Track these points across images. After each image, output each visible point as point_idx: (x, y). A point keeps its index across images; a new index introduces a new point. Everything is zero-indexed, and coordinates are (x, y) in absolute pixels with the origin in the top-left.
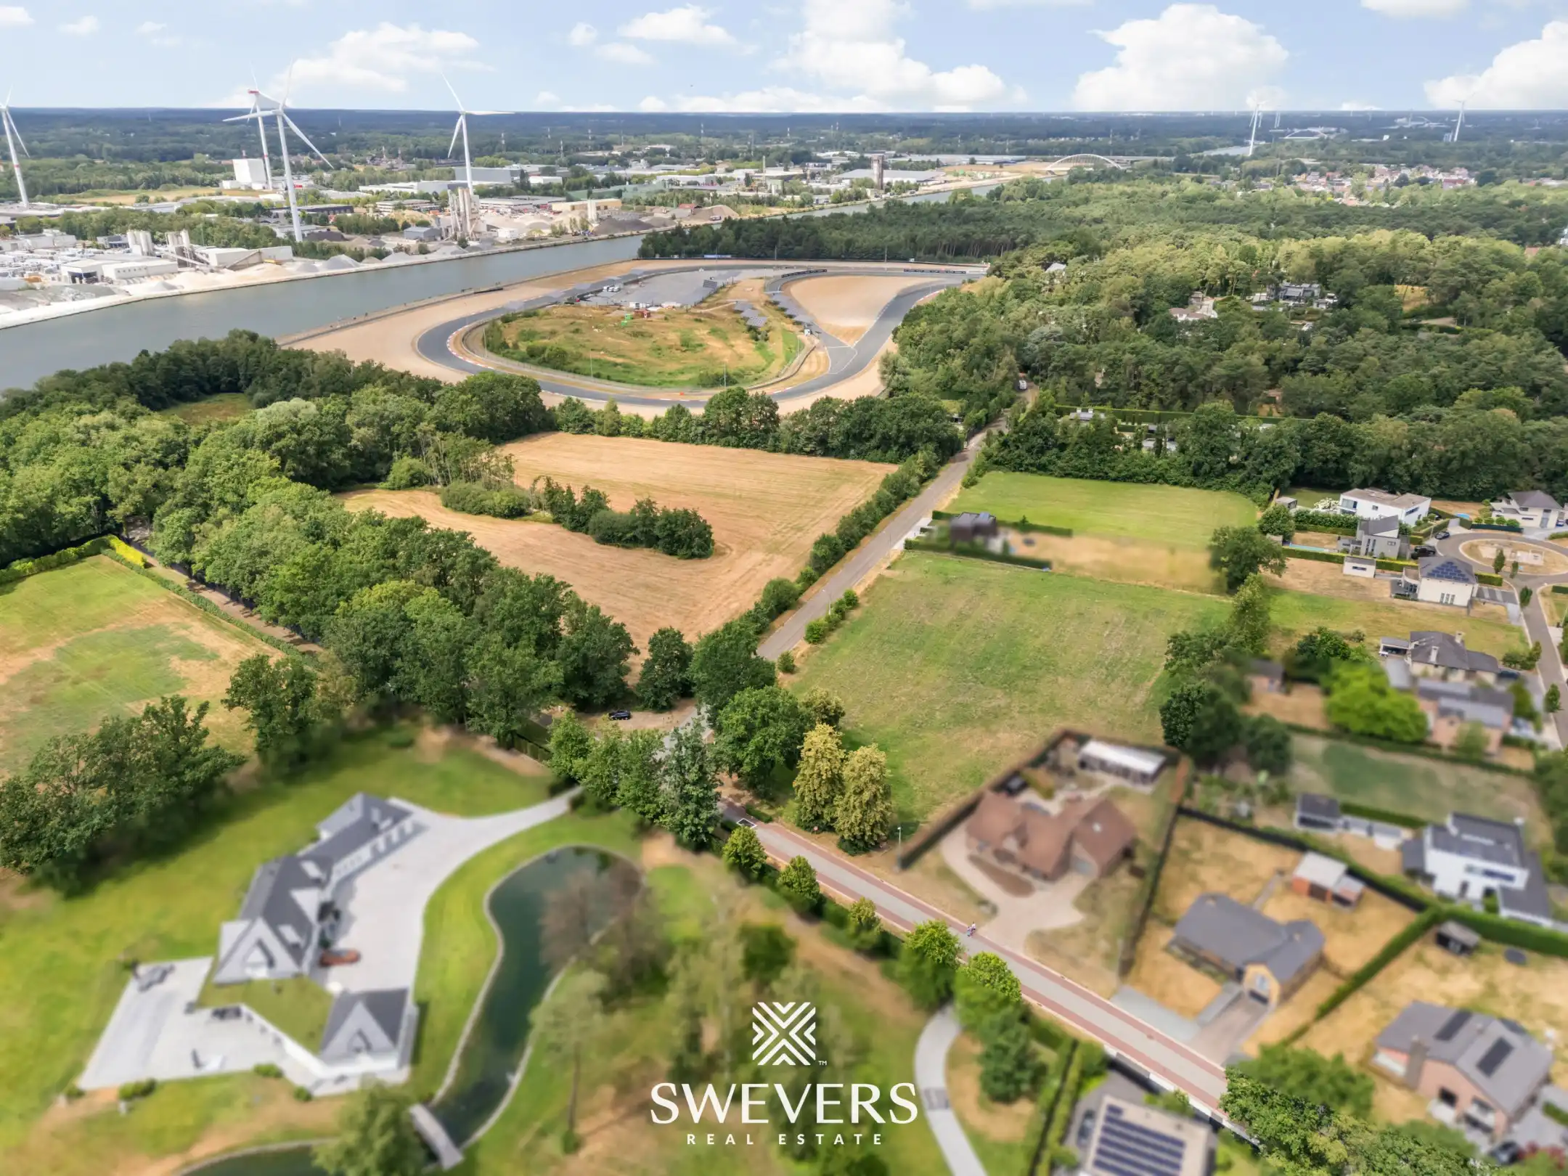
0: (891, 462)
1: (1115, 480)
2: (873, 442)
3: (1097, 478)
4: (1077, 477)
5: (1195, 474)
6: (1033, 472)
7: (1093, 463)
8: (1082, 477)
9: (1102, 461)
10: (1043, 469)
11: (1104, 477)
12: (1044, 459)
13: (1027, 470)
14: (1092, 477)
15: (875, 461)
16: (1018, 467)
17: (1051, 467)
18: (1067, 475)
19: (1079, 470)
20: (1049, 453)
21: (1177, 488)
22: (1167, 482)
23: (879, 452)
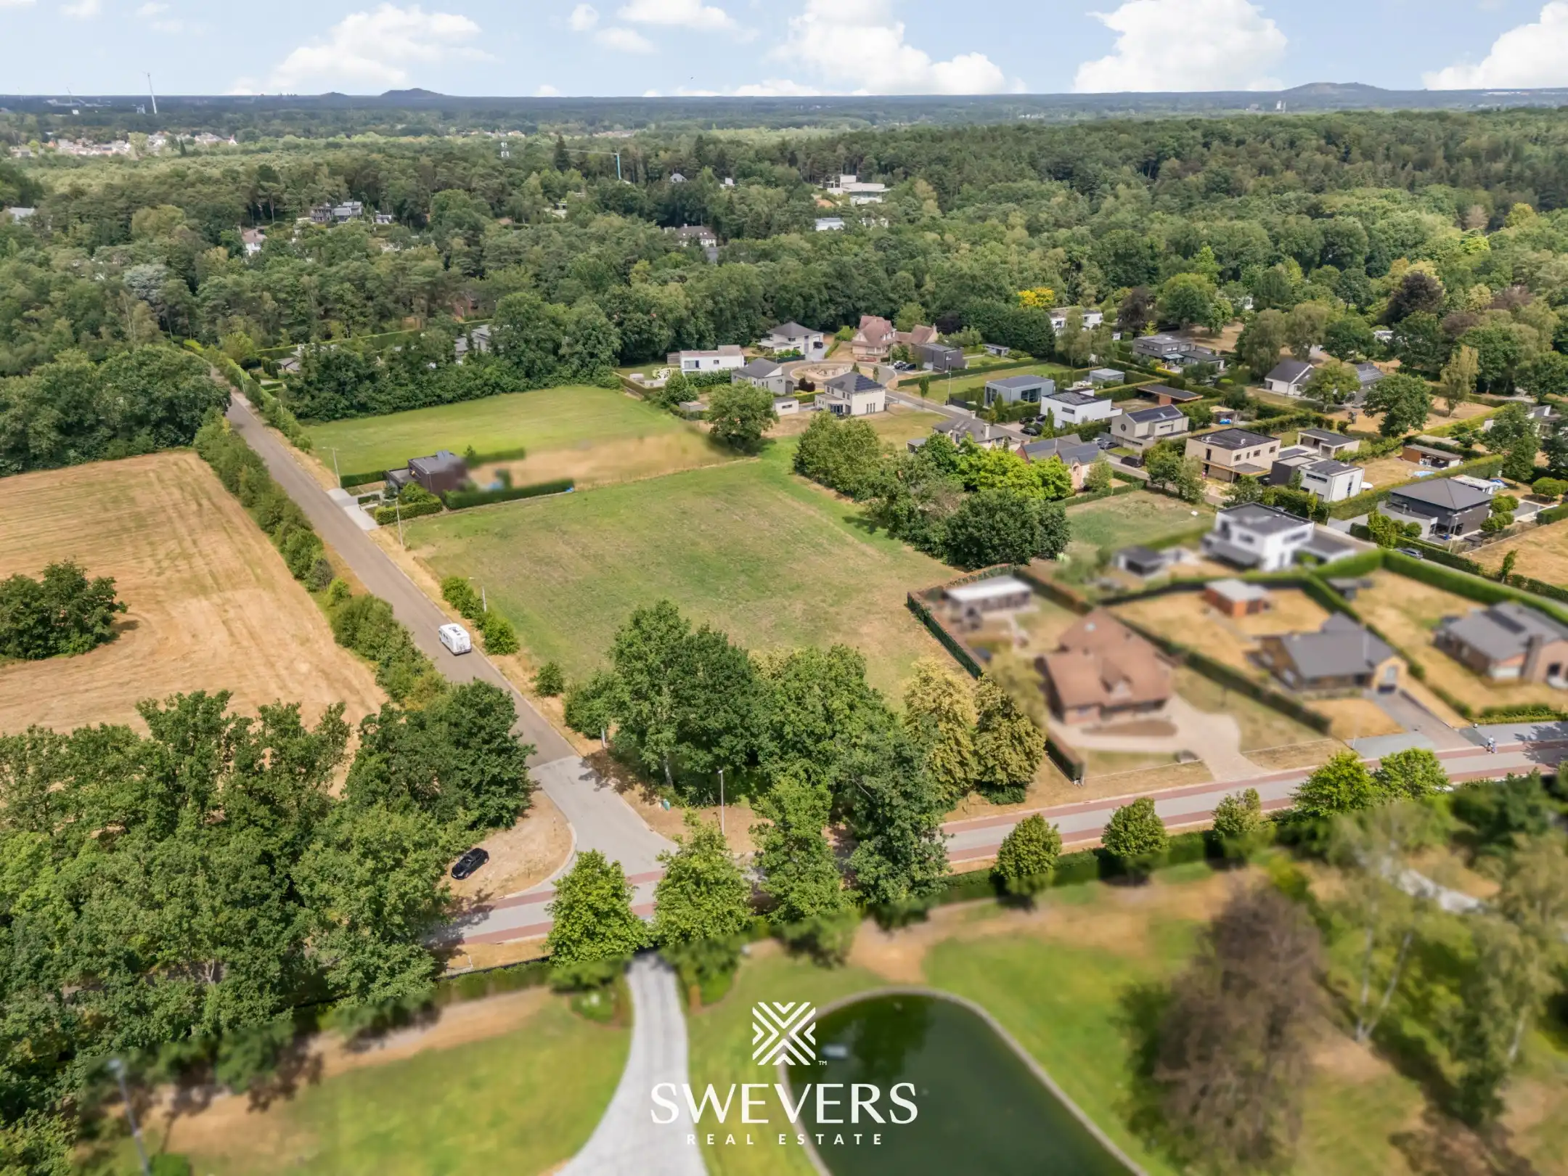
0: (146, 452)
1: (450, 402)
2: (104, 431)
3: (430, 404)
4: (405, 409)
5: (528, 375)
6: (352, 416)
7: (420, 385)
8: (413, 408)
9: (429, 382)
10: (364, 408)
11: (440, 401)
12: (362, 396)
13: (344, 416)
14: (425, 405)
15: (121, 457)
16: (332, 415)
17: (372, 404)
18: (396, 409)
19: (408, 400)
20: (361, 388)
21: (515, 395)
22: (504, 391)
23: (119, 441)
